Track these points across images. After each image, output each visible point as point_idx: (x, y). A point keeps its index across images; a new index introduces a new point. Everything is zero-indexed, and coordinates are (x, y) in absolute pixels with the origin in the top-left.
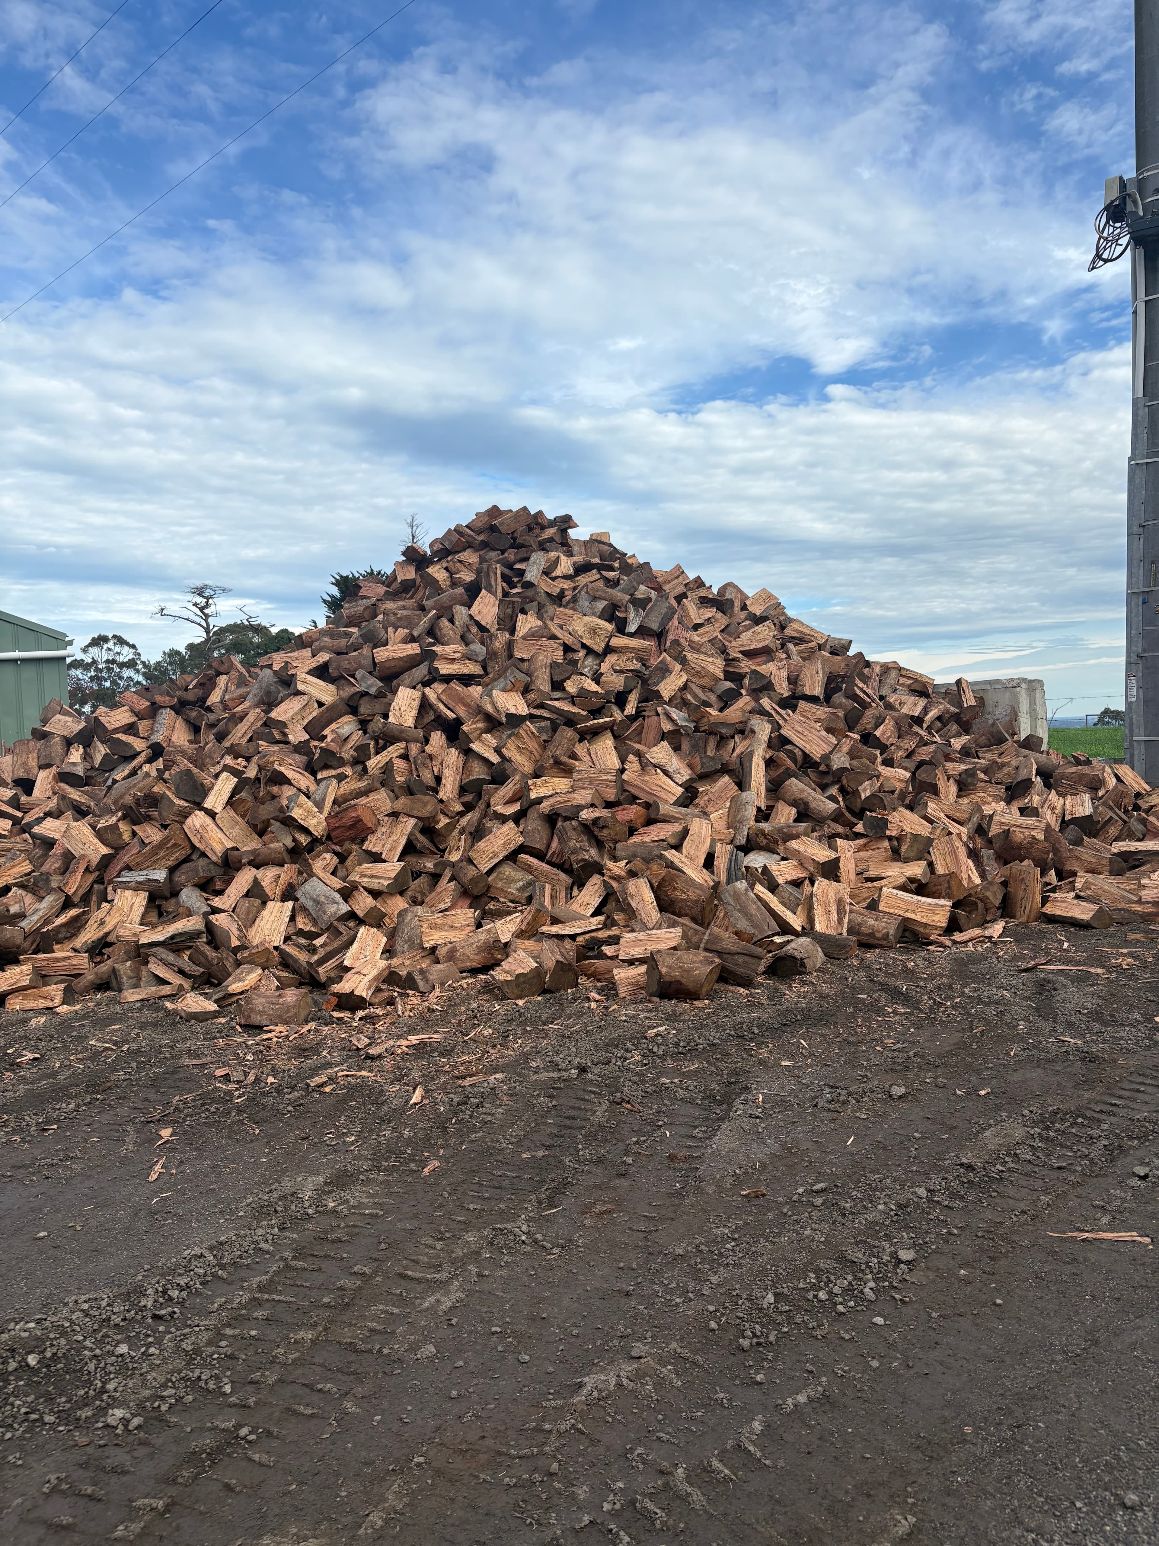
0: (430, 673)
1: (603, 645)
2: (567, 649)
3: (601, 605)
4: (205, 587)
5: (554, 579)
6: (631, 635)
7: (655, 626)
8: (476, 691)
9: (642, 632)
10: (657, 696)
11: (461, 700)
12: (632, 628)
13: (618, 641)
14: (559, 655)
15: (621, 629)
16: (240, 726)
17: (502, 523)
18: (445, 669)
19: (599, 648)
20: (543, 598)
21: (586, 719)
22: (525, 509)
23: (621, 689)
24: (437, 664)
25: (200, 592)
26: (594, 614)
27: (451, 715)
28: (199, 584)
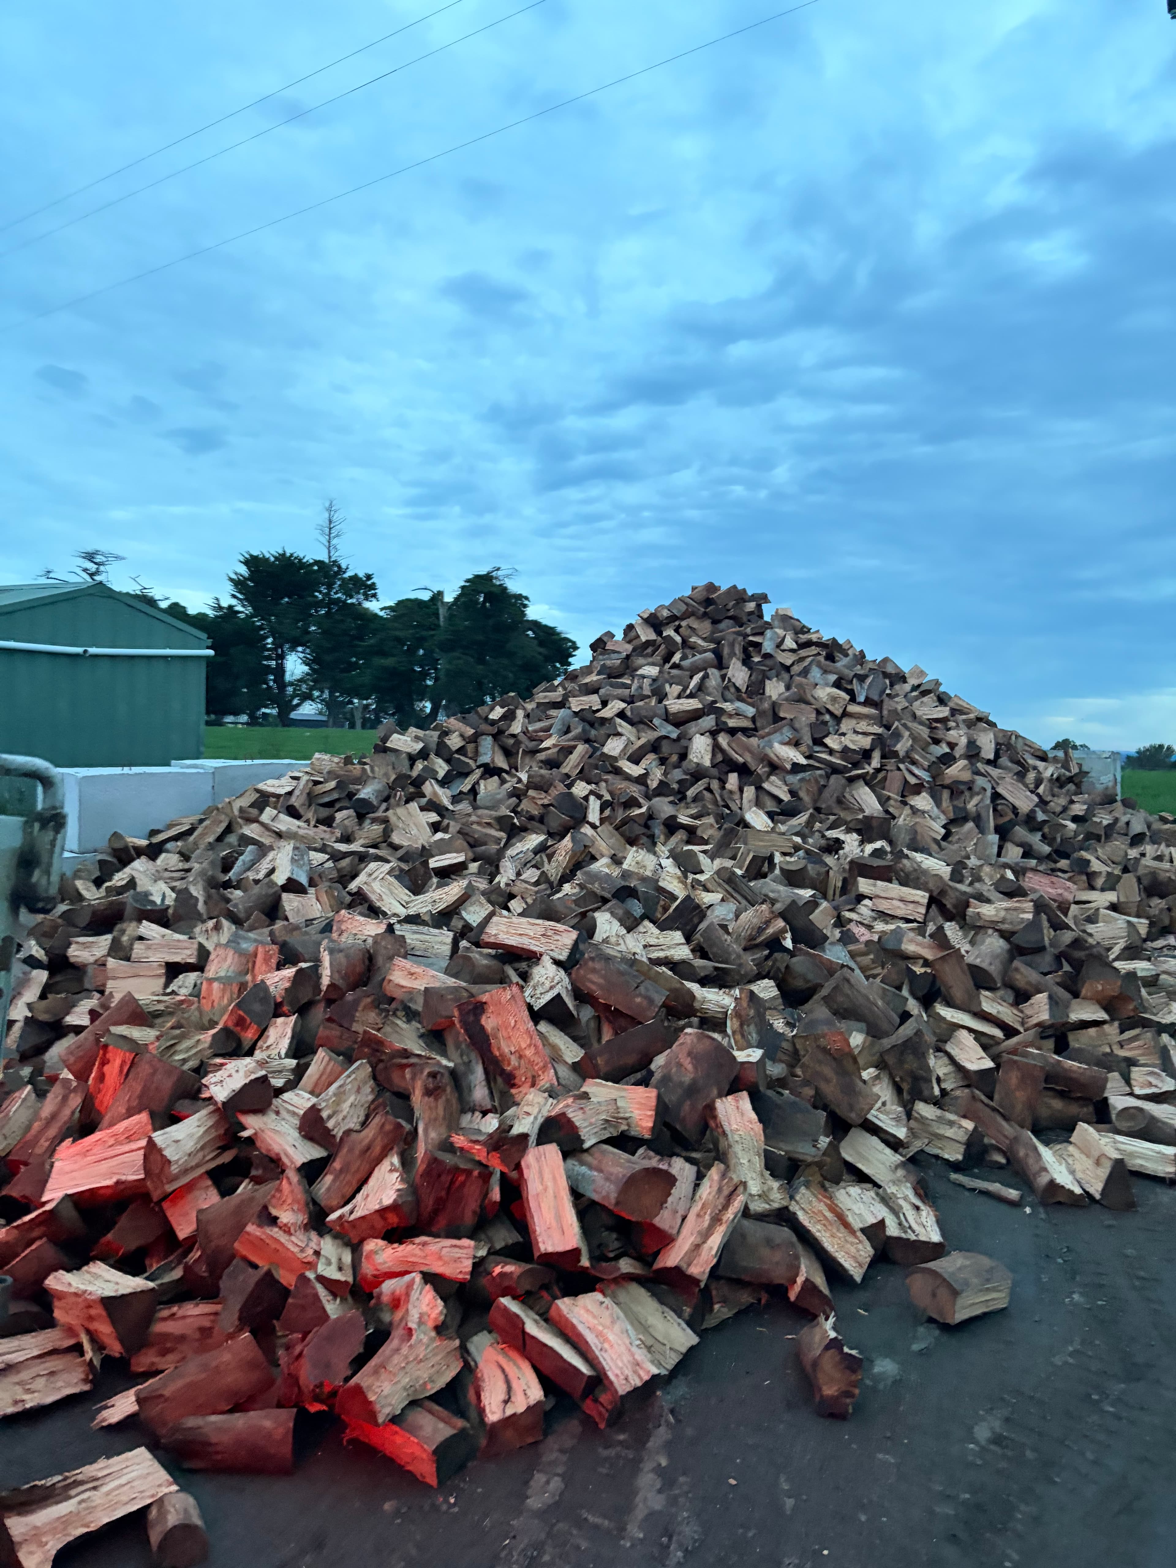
0: (717, 725)
1: (841, 711)
2: (818, 712)
3: (833, 678)
4: (96, 553)
5: (783, 651)
6: (859, 703)
7: (875, 697)
8: (754, 741)
9: (868, 702)
10: (895, 754)
11: (748, 749)
12: (862, 699)
13: (853, 708)
14: (813, 716)
15: (853, 700)
16: (571, 756)
17: (718, 597)
18: (732, 723)
19: (838, 712)
20: (779, 667)
21: (850, 770)
22: (735, 587)
23: (868, 747)
24: (724, 719)
25: (90, 556)
26: (827, 685)
27: (741, 760)
28: (90, 549)
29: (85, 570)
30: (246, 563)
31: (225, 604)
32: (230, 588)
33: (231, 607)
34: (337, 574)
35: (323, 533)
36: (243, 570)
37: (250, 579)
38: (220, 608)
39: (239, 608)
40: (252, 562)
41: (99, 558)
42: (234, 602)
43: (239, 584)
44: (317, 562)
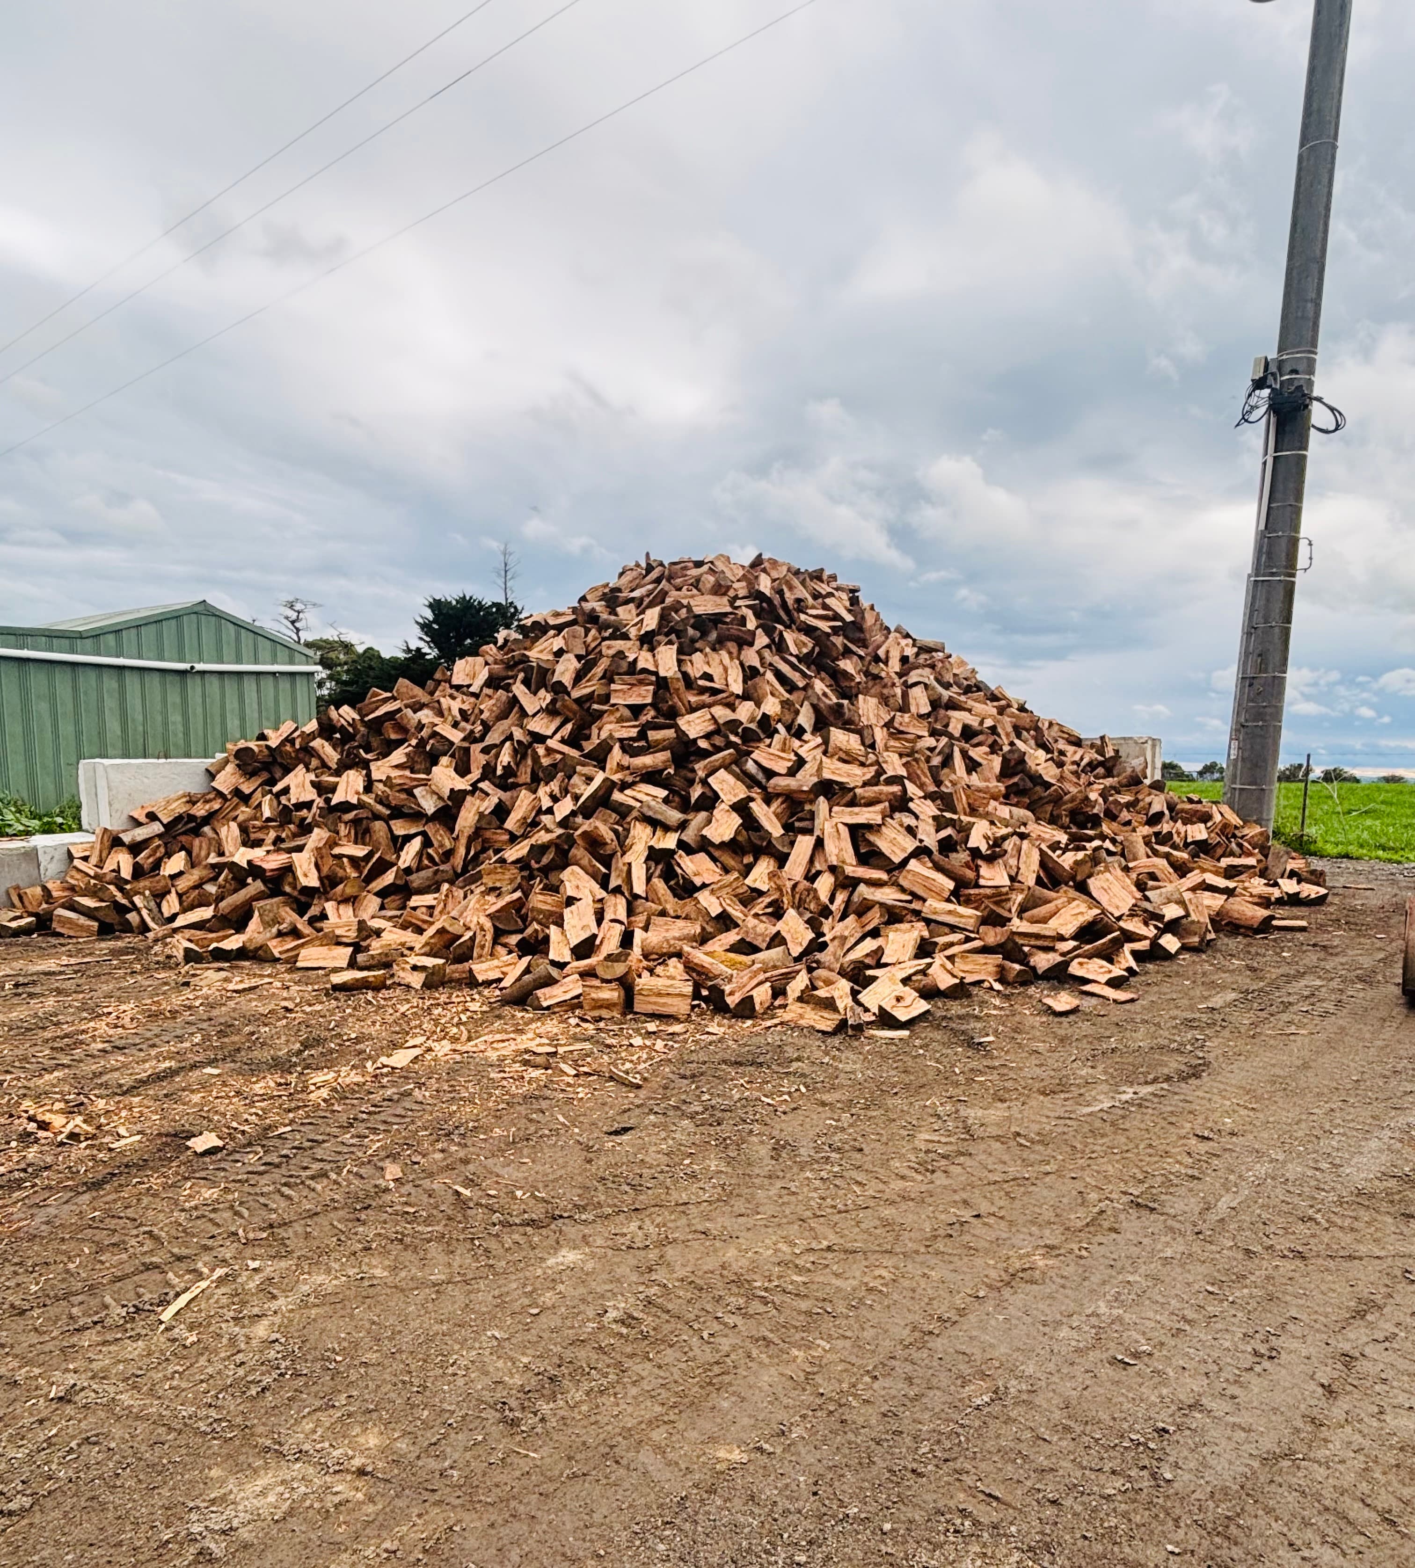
25: (293, 605)
29: (287, 618)
30: (431, 606)
31: (413, 647)
32: (417, 631)
33: (418, 650)
34: (513, 615)
35: (499, 575)
36: (429, 615)
37: (434, 621)
38: (409, 650)
39: (426, 650)
40: (436, 606)
41: (298, 606)
42: (421, 644)
43: (425, 627)
44: (494, 604)
